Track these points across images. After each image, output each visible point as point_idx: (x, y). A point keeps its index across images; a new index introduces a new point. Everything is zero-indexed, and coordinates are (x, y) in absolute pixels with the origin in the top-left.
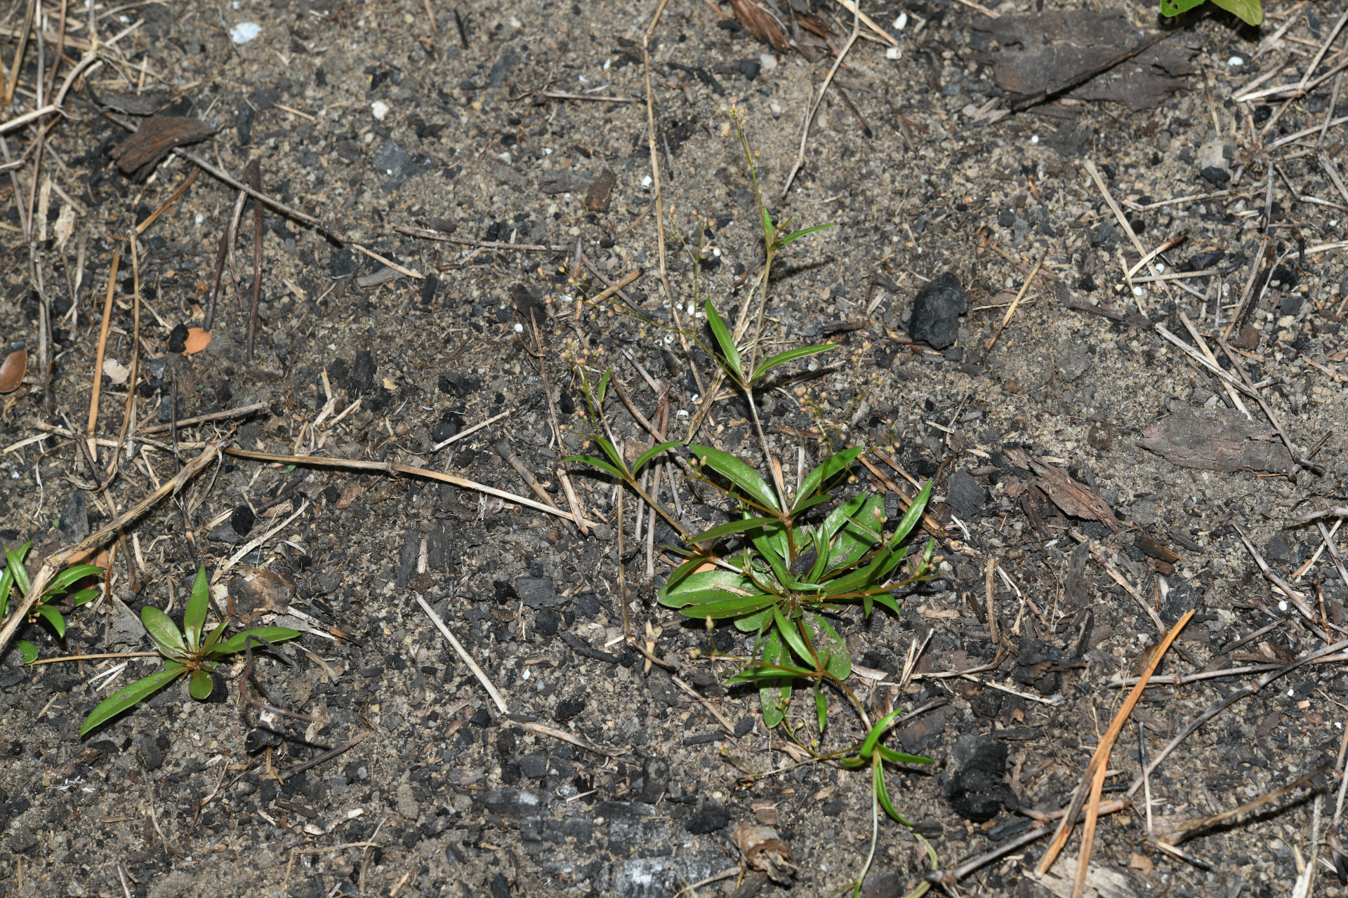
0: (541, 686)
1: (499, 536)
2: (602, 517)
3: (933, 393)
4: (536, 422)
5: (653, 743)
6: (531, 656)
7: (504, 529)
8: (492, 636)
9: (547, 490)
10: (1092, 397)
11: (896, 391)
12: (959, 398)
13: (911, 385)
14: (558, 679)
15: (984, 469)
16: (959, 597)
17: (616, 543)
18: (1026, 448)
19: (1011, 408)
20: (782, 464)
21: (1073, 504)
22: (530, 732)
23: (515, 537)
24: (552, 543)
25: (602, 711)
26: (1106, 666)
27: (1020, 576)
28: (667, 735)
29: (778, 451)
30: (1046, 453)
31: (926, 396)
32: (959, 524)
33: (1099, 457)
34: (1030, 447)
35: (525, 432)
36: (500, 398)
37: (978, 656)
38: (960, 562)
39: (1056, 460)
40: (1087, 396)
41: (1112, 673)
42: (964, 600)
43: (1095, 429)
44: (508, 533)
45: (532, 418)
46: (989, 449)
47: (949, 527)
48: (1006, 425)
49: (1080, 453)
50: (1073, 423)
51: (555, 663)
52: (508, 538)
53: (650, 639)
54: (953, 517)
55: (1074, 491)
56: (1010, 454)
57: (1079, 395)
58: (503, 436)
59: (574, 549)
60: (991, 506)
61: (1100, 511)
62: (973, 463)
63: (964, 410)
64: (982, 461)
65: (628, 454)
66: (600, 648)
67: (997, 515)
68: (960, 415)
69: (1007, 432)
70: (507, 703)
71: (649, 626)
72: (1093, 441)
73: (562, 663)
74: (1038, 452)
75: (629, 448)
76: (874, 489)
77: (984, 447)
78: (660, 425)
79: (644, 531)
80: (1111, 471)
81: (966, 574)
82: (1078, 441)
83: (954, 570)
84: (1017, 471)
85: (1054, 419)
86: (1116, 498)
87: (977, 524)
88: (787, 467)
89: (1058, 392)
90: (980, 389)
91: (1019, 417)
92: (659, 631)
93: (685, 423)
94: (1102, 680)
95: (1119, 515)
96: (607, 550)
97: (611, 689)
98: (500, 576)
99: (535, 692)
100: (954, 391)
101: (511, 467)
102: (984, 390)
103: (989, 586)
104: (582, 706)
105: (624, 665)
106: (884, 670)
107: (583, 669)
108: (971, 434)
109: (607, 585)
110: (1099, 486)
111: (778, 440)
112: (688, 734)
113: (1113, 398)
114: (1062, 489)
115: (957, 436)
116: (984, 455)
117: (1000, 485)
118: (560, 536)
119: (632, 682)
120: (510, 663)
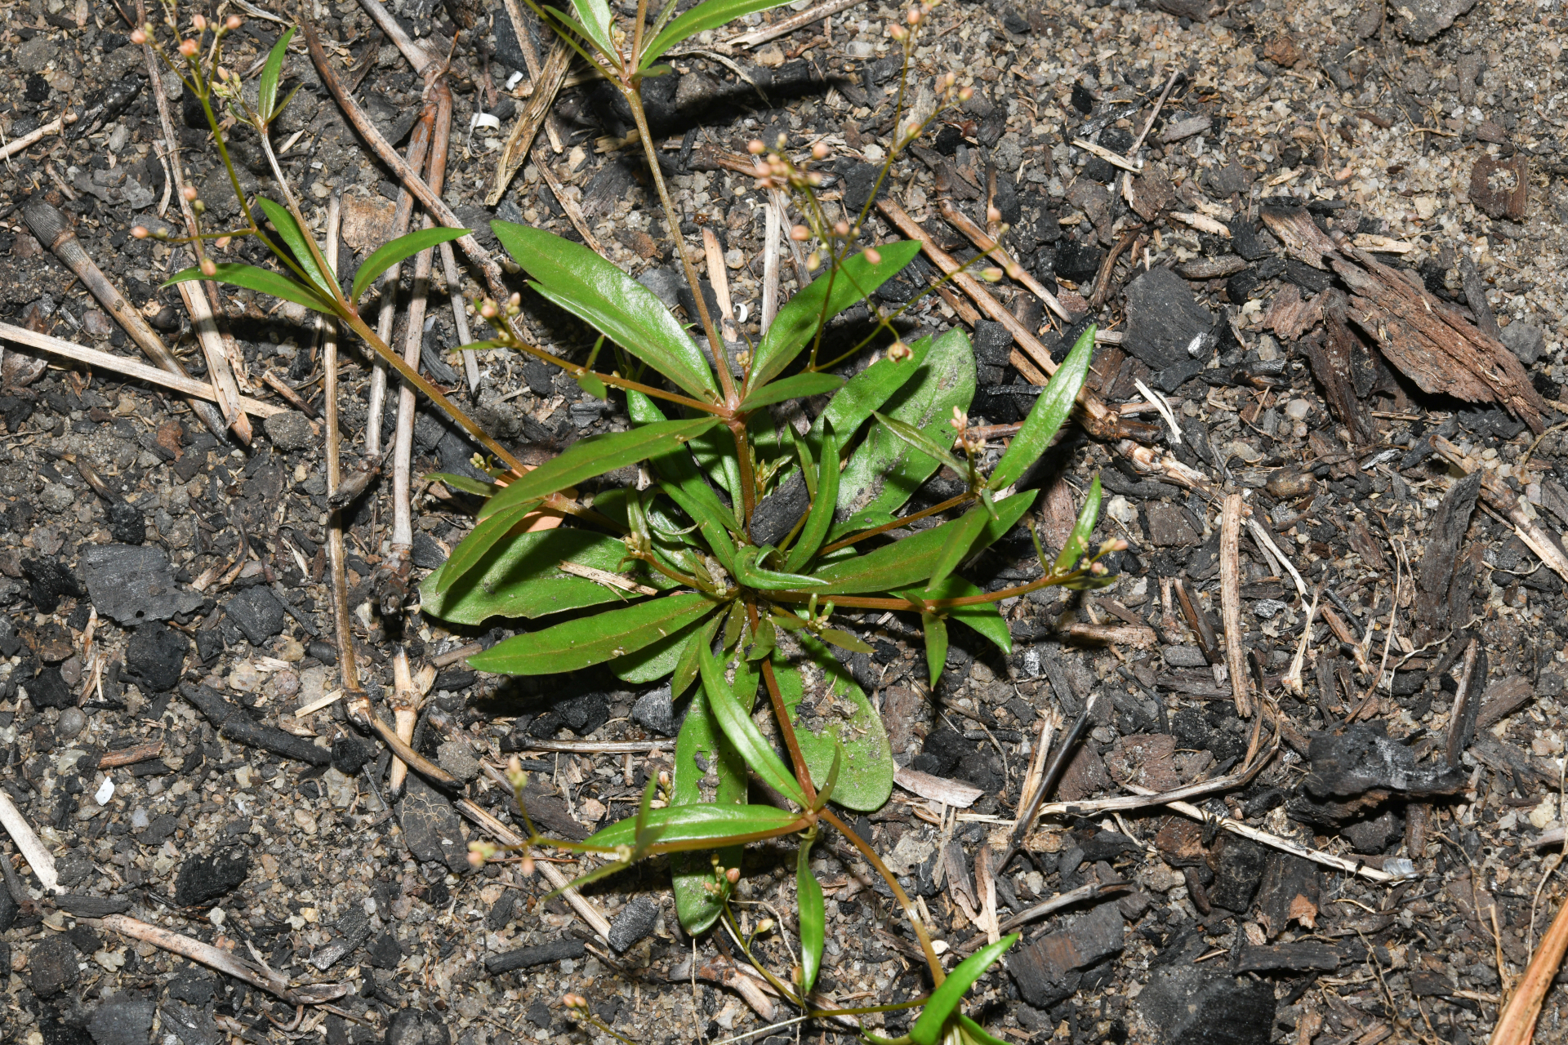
0: (140, 820)
1: (37, 441)
2: (287, 391)
3: (1093, 69)
4: (127, 148)
5: (413, 964)
6: (117, 744)
7: (48, 422)
8: (22, 694)
9: (152, 323)
10: (1478, 82)
11: (1002, 61)
12: (1156, 82)
13: (1039, 46)
14: (182, 798)
15: (1214, 264)
16: (1154, 589)
17: (322, 457)
18: (1320, 211)
19: (1281, 107)
20: (725, 248)
21: (1436, 364)
22: (113, 941)
23: (76, 441)
24: (167, 459)
25: (290, 884)
26: (1518, 784)
27: (1303, 538)
28: (448, 943)
29: (716, 215)
30: (1368, 226)
31: (1073, 74)
32: (1154, 401)
33: (1497, 238)
34: (1328, 212)
35: (100, 175)
36: (37, 88)
37: (1201, 747)
38: (1155, 498)
39: (1391, 245)
40: (1467, 80)
41: (1529, 801)
42: (1167, 599)
43: (1485, 166)
44: (57, 432)
45: (117, 135)
46: (1228, 214)
47: (1131, 408)
48: (1268, 153)
49: (1450, 225)
50: (1432, 144)
51: (174, 762)
52: (57, 445)
53: (404, 704)
54: (1140, 385)
55: (1438, 330)
56: (1280, 229)
57: (1445, 73)
58: (47, 183)
59: (220, 471)
60: (1232, 359)
61: (1500, 377)
62: (1189, 247)
63: (1166, 113)
64: (1209, 245)
65: (349, 232)
66: (284, 721)
67: (1248, 384)
68: (1157, 124)
69: (1272, 169)
70: (58, 867)
71: (401, 665)
72: (1481, 197)
73: (192, 763)
74: (1349, 222)
75: (352, 216)
76: (948, 312)
77: (1213, 208)
78: (427, 156)
79: (388, 429)
80: (1527, 273)
81: (1172, 531)
82: (1443, 193)
83: (1143, 518)
84: (1293, 272)
85: (1384, 136)
86: (1540, 344)
87: (1199, 402)
88: (737, 257)
89: (1391, 64)
90: (1205, 56)
91: (1301, 132)
92: (426, 677)
93: (492, 144)
94: (1508, 821)
95: (1544, 386)
96: (300, 473)
97: (311, 828)
98: (41, 540)
99: (127, 836)
100: (1143, 63)
101: (64, 263)
102: (1213, 62)
103: (1228, 565)
104: (242, 870)
105: (342, 770)
106: (973, 781)
107: (243, 775)
108: (1182, 173)
109: (300, 560)
110: (1496, 311)
111: (715, 189)
112: (498, 941)
113: (1530, 84)
114: (1411, 327)
115: (1150, 178)
116: (1214, 227)
117: (1253, 305)
118: (185, 441)
119: (362, 810)
120: (67, 760)
